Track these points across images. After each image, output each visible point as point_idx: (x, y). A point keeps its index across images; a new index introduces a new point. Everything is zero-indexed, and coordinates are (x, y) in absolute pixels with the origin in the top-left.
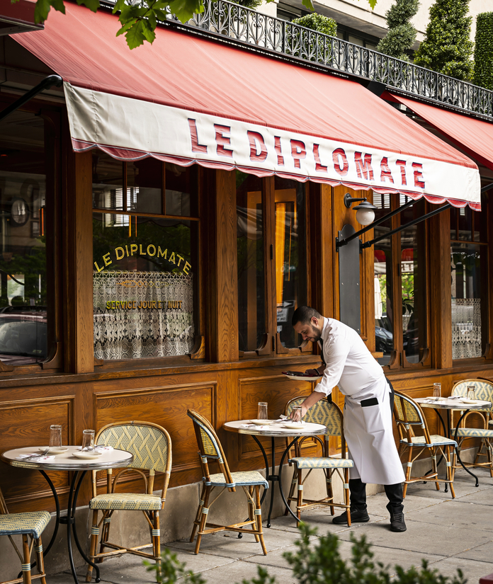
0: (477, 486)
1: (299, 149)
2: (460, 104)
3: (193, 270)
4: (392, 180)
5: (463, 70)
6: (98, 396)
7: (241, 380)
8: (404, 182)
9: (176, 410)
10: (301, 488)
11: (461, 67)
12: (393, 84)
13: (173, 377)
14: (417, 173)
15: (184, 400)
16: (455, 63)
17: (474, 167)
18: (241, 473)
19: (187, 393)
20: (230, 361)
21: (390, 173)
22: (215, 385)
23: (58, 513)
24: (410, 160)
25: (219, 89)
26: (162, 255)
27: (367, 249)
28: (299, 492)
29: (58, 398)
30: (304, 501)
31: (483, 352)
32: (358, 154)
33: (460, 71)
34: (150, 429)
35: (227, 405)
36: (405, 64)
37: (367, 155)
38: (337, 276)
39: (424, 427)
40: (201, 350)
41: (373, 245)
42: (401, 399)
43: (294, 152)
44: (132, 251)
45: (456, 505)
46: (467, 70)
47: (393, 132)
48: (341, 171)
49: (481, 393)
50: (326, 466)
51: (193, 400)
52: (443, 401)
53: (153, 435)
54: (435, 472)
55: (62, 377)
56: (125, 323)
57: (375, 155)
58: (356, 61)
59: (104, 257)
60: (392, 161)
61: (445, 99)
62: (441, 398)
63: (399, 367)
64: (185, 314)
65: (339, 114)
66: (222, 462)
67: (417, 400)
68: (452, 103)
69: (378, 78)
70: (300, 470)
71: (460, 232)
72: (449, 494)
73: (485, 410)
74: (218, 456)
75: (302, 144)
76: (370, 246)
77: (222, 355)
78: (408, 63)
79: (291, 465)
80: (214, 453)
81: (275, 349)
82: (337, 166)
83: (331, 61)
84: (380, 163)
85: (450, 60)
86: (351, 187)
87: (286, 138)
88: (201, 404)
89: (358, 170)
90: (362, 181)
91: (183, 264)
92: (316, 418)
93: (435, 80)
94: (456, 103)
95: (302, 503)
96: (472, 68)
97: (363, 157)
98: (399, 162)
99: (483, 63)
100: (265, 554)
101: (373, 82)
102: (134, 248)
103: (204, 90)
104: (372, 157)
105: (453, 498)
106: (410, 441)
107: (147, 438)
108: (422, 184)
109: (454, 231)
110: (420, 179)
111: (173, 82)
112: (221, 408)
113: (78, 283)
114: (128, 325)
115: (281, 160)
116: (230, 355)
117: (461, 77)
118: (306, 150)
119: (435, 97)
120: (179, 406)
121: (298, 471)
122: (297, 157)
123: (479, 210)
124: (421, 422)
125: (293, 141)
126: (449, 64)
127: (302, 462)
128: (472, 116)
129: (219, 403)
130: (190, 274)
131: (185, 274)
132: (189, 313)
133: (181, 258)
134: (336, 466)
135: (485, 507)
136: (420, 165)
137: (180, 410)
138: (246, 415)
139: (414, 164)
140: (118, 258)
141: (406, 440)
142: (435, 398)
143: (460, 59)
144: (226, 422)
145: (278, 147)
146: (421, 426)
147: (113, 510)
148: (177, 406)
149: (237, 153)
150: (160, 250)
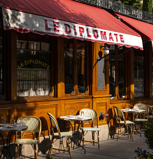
0: (141, 137)
1: (82, 30)
2: (138, 17)
3: (50, 68)
4: (113, 40)
5: (139, 6)
6: (18, 108)
7: (65, 103)
8: (117, 41)
9: (44, 113)
10: (84, 137)
11: (138, 5)
12: (116, 10)
13: (43, 102)
14: (121, 38)
15: (47, 109)
16: (136, 4)
17: (140, 37)
18: (64, 132)
19: (48, 107)
20: (62, 97)
21: (112, 38)
22: (57, 105)
23: (4, 145)
24: (119, 34)
25: (57, 10)
26: (40, 63)
27: (107, 62)
28: (84, 138)
29: (5, 108)
30: (85, 141)
31: (144, 95)
32: (101, 32)
33: (138, 6)
34: (35, 119)
35: (61, 111)
36: (120, 4)
37: (104, 32)
38: (97, 71)
39: (124, 118)
40: (53, 93)
41: (109, 61)
42: (117, 109)
43: (80, 31)
44: (30, 62)
45: (133, 143)
46: (140, 6)
47: (114, 25)
48: (96, 37)
49: (143, 107)
50: (92, 130)
51: (50, 109)
52: (130, 110)
53: (35, 120)
54: (127, 132)
55: (7, 102)
56: (28, 85)
57: (107, 32)
58: (104, 3)
59: (21, 64)
60: (113, 34)
61: (133, 15)
62: (130, 109)
63: (117, 99)
64: (47, 82)
65: (97, 19)
66: (58, 129)
67: (122, 110)
68: (135, 16)
69: (111, 8)
70: (84, 131)
71: (137, 57)
72: (132, 139)
73: (144, 113)
74: (56, 127)
75: (83, 29)
76: (108, 61)
77: (59, 95)
78: (121, 3)
79: (81, 130)
80: (55, 126)
81: (77, 93)
82: (94, 36)
83: (96, 2)
84: (109, 35)
85: (135, 3)
86: (99, 42)
87: (78, 26)
88: (52, 110)
89: (102, 37)
90: (103, 40)
91: (47, 66)
92: (89, 115)
93: (130, 9)
94: (136, 16)
95: (85, 142)
96: (142, 5)
97: (103, 33)
98: (115, 34)
99: (145, 4)
100: (71, 158)
101: (109, 9)
102: (31, 61)
103: (51, 11)
104: (106, 33)
105: (133, 140)
106: (119, 122)
107: (34, 121)
108: (123, 41)
109: (135, 57)
110: (122, 40)
111: (41, 8)
112: (59, 112)
113: (12, 72)
114: (29, 85)
115: (76, 33)
116: (62, 95)
117: (138, 8)
118: (84, 30)
119: (130, 15)
120: (45, 111)
121: (83, 132)
122: (81, 32)
123: (143, 50)
124: (123, 116)
125: (80, 27)
126: (134, 4)
127: (85, 129)
128: (141, 21)
129: (58, 110)
130: (49, 70)
131: (48, 69)
132: (49, 82)
133: (46, 64)
134: (95, 130)
135: (142, 143)
136: (122, 36)
137: (45, 112)
138: (67, 114)
139: (120, 35)
140: (26, 64)
141: (118, 122)
142: (128, 109)
143: (138, 2)
144: (60, 116)
145: (75, 29)
146: (123, 118)
147: (22, 144)
148: (44, 111)
149: (61, 31)
150: (39, 62)
